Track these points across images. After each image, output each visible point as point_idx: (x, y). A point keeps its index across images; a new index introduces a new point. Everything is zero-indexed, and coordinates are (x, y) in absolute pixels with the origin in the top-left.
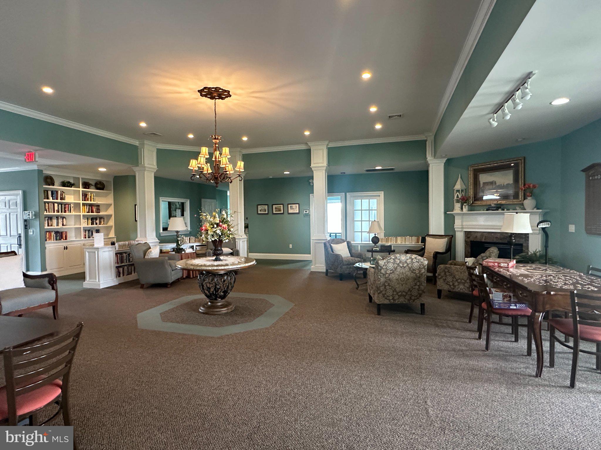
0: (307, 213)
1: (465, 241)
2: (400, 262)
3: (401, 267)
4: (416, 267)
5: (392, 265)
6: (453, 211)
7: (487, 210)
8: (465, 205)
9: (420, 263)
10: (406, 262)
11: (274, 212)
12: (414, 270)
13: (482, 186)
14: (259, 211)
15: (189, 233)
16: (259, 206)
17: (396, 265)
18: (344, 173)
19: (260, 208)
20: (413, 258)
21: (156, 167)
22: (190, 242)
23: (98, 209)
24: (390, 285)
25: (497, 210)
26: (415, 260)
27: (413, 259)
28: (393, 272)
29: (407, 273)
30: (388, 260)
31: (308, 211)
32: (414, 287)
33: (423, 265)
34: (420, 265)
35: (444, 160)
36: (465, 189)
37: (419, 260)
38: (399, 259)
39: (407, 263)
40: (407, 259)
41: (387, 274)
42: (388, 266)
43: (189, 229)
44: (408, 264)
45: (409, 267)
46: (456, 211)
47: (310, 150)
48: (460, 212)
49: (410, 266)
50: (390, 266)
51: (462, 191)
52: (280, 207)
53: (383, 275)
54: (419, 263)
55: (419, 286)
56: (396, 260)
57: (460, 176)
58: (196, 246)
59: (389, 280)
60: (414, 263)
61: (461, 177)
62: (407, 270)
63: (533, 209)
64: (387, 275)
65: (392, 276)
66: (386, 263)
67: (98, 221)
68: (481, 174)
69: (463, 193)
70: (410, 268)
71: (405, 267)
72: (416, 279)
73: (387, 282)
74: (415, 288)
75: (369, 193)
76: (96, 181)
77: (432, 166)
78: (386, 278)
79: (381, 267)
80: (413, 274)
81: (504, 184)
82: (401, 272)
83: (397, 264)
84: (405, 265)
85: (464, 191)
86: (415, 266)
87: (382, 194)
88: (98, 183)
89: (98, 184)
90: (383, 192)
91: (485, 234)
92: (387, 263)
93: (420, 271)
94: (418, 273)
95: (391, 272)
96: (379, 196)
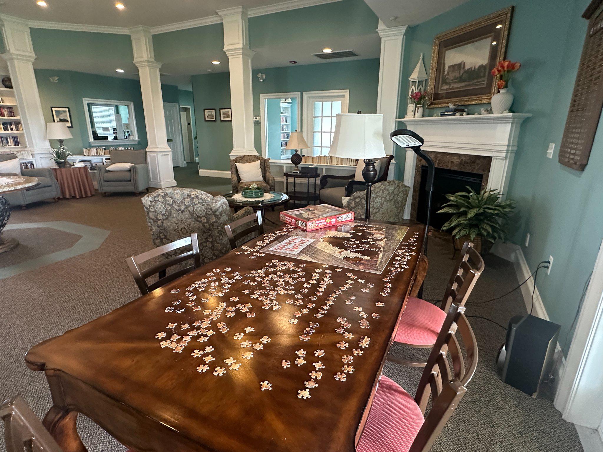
0: (257, 120)
1: (417, 165)
2: (174, 202)
3: (177, 211)
4: (200, 213)
5: (162, 205)
6: (404, 118)
7: (442, 115)
8: (418, 107)
9: (205, 205)
10: (183, 203)
11: (222, 119)
12: (198, 217)
13: (446, 73)
14: (206, 117)
15: (137, 143)
16: (206, 111)
17: (169, 208)
18: (295, 62)
19: (207, 112)
20: (193, 196)
21: (33, 54)
22: (97, 155)
23: (11, 112)
24: (168, 237)
25: (454, 115)
26: (196, 201)
27: (193, 198)
28: (167, 219)
29: (189, 221)
30: (155, 197)
31: (258, 117)
32: (205, 244)
33: (211, 209)
34: (206, 209)
35: (403, 29)
36: (426, 80)
37: (202, 200)
38: (171, 197)
39: (185, 205)
40: (184, 199)
41: (159, 220)
42: (157, 208)
43: (137, 138)
44: (187, 207)
45: (190, 212)
46: (409, 116)
47: (222, 23)
48: (412, 118)
49: (191, 210)
50: (160, 208)
51: (420, 82)
52: (228, 111)
53: (154, 222)
54: (203, 205)
55: (212, 242)
56: (168, 199)
57: (421, 57)
58: (106, 159)
59: (164, 229)
60: (196, 205)
61: (423, 59)
62: (187, 216)
63: (502, 113)
64: (159, 222)
65: (166, 224)
66: (153, 203)
67: (13, 127)
68: (449, 49)
69: (421, 87)
70: (192, 214)
71: (183, 211)
72: (204, 232)
73: (162, 233)
74: (206, 246)
75: (323, 93)
76: (3, 78)
77: (385, 41)
78: (159, 227)
79: (147, 208)
80: (198, 223)
81: (475, 68)
82: (179, 218)
83: (170, 205)
84: (183, 208)
85: (424, 83)
86: (198, 210)
87: (346, 93)
88: (6, 79)
89: (6, 81)
90: (348, 91)
91: (439, 155)
92: (155, 203)
93: (208, 220)
94: (206, 223)
95: (164, 217)
96: (343, 96)
